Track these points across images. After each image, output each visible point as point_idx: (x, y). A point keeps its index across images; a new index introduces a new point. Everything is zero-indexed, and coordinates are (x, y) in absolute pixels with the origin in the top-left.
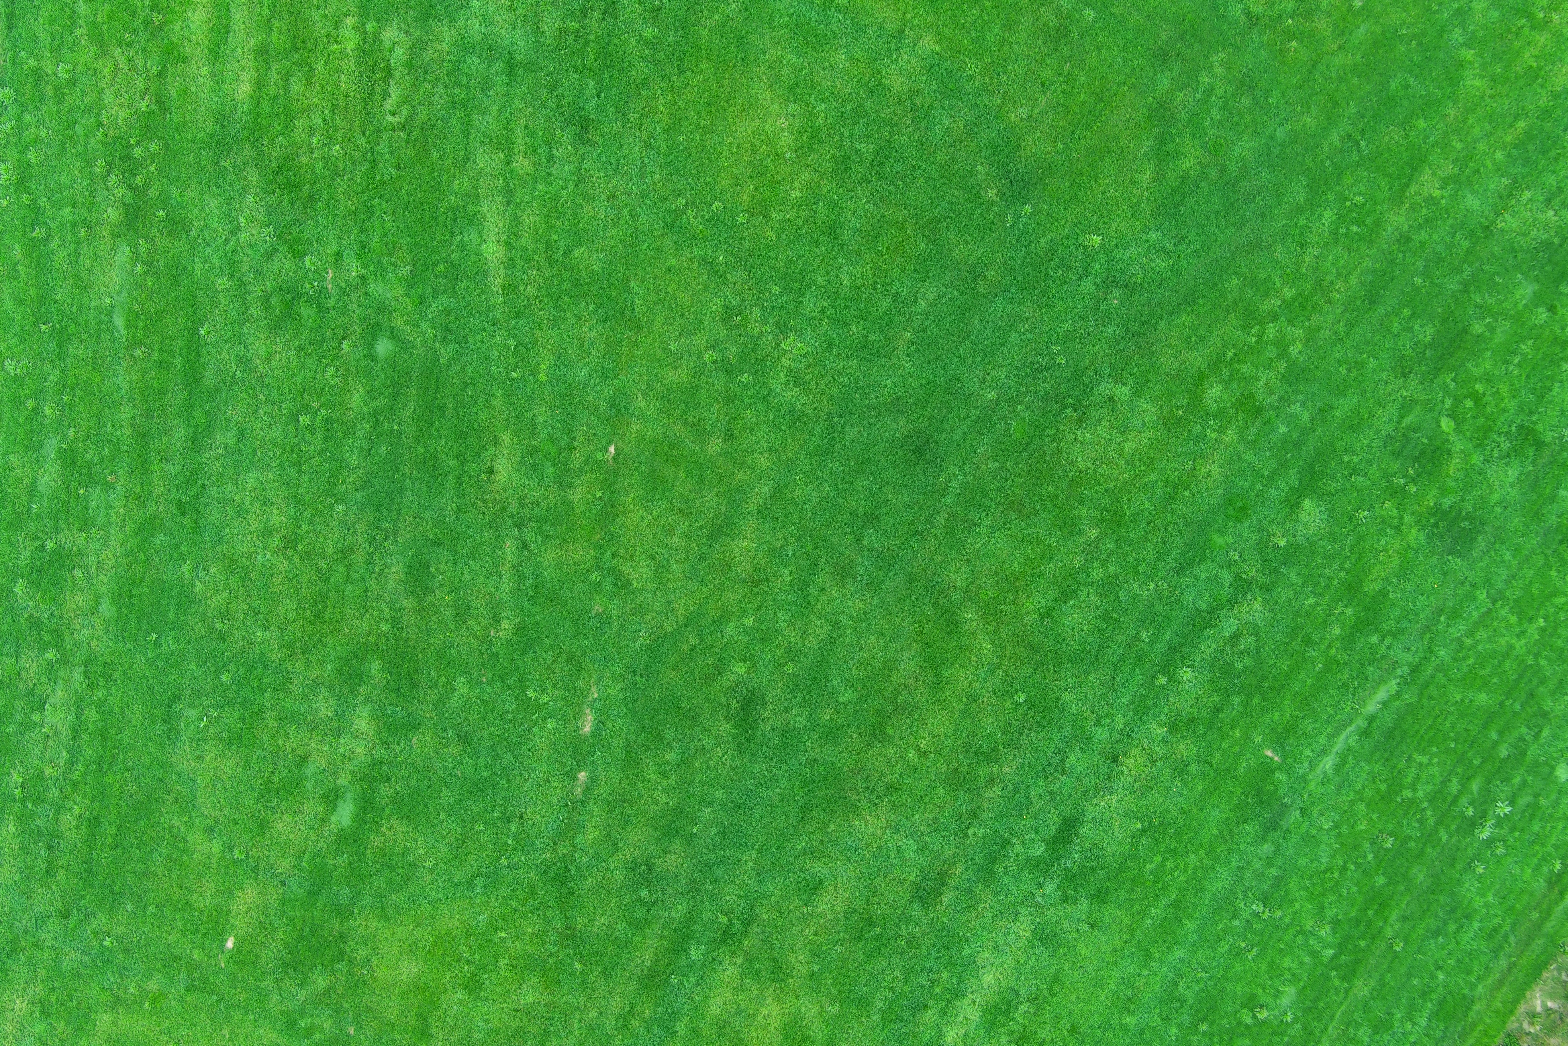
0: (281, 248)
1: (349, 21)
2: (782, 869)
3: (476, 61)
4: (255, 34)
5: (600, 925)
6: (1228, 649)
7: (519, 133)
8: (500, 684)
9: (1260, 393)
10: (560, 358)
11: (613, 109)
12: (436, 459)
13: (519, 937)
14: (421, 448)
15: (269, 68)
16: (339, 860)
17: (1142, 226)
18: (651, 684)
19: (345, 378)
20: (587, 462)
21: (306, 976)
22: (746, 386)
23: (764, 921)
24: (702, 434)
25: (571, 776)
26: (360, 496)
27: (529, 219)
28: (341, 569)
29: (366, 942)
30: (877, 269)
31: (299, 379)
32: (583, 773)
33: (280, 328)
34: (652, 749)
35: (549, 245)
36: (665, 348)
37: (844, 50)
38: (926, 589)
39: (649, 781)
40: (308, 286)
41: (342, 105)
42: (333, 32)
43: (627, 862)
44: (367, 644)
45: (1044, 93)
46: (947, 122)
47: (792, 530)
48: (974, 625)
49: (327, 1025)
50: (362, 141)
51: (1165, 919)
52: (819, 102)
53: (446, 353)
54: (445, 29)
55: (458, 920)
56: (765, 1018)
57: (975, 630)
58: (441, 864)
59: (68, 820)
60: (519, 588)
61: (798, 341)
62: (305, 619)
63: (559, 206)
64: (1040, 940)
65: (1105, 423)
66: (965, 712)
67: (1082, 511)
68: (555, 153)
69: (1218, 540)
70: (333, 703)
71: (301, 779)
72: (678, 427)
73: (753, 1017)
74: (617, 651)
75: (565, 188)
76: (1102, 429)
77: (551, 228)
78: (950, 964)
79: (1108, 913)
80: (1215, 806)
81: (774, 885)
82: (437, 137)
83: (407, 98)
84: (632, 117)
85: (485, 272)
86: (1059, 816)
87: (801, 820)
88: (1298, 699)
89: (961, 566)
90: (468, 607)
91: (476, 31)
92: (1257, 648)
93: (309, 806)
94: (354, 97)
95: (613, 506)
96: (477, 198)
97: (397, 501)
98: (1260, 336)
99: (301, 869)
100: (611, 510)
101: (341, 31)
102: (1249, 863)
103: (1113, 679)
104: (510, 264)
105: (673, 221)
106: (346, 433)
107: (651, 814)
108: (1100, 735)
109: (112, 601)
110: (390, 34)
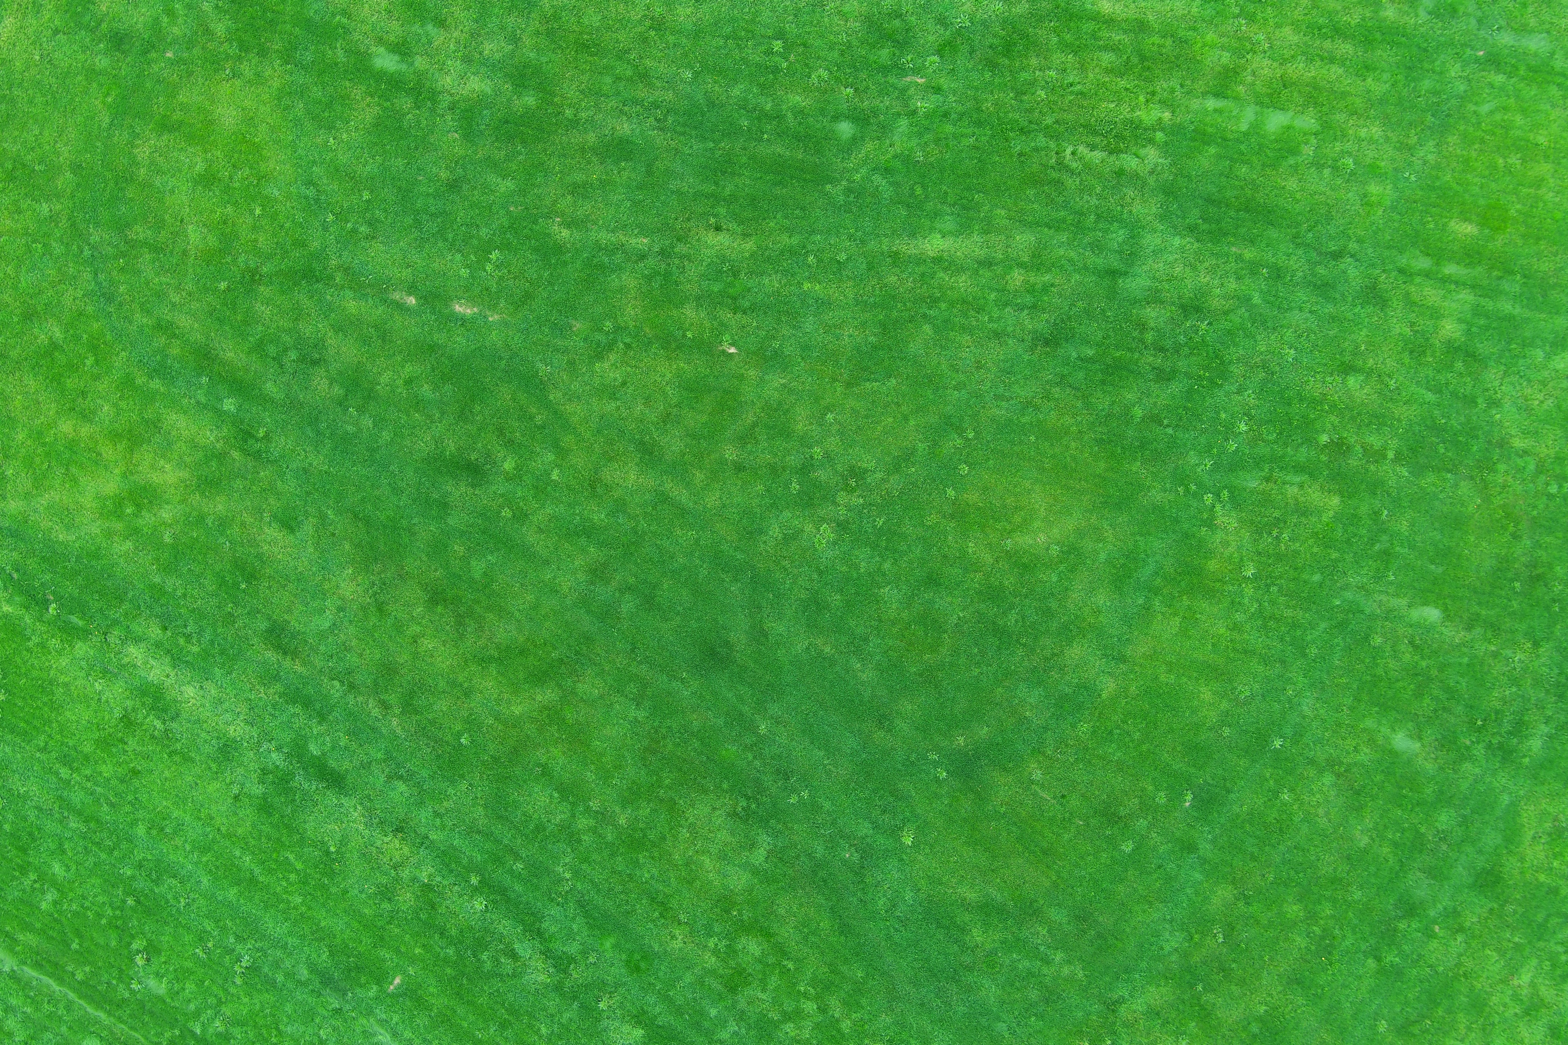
0: (948, 33)
1: (1167, 115)
2: (308, 493)
3: (1120, 239)
4: (1160, 21)
5: (263, 310)
6: (502, 946)
7: (1047, 278)
8: (506, 224)
9: (749, 992)
10: (824, 304)
11: (1066, 372)
12: (733, 174)
13: (254, 228)
14: (744, 160)
15: (1125, 32)
16: (340, 53)
17: (919, 886)
18: (499, 375)
19: (818, 89)
20: (722, 324)
21: (226, 12)
22: (787, 485)
23: (258, 473)
24: (744, 439)
25: (412, 289)
26: (700, 97)
27: (963, 282)
28: (629, 73)
29: (258, 75)
30: (894, 622)
31: (818, 43)
32: (414, 301)
33: (870, 27)
34: (434, 371)
35: (936, 300)
36: (828, 409)
37: (1108, 604)
38: (577, 653)
39: (403, 367)
40: (909, 59)
41: (1085, 103)
42: (1157, 98)
43: (323, 340)
44: (553, 94)
45: (1054, 798)
46: (1032, 700)
47: (643, 524)
48: (539, 698)
49: (176, 30)
50: (1049, 121)
51: (239, 870)
52: (1059, 576)
53: (836, 191)
54: (1154, 210)
55: (275, 169)
56: (162, 470)
57: (534, 699)
58: (331, 155)
60: (601, 249)
61: (828, 542)
62: (581, 33)
63: (972, 313)
64: (225, 745)
65: (729, 839)
66: (453, 684)
67: (645, 811)
68: (1026, 312)
69: (608, 943)
70: (497, 56)
71: (423, 21)
72: (750, 418)
73: (163, 456)
74: (534, 343)
75: (991, 320)
76: (723, 836)
77: (952, 304)
78: (206, 655)
79: (248, 814)
80: (348, 924)
81: (293, 485)
82: (1048, 196)
83: (1088, 167)
84: (1056, 391)
85: (913, 235)
86: (347, 770)
87: (356, 516)
88: (449, 1013)
89: (598, 689)
90: (585, 197)
91: (1151, 241)
92: (501, 975)
93: (395, 25)
94: (1092, 115)
95: (678, 347)
96: (986, 232)
97: (693, 133)
98: (805, 995)
99: (334, 15)
100: (673, 346)
101: (1157, 106)
102: (290, 954)
103: (479, 832)
104: (920, 260)
105: (951, 425)
106: (762, 86)
107: (369, 366)
108: (424, 816)
110: (1152, 154)
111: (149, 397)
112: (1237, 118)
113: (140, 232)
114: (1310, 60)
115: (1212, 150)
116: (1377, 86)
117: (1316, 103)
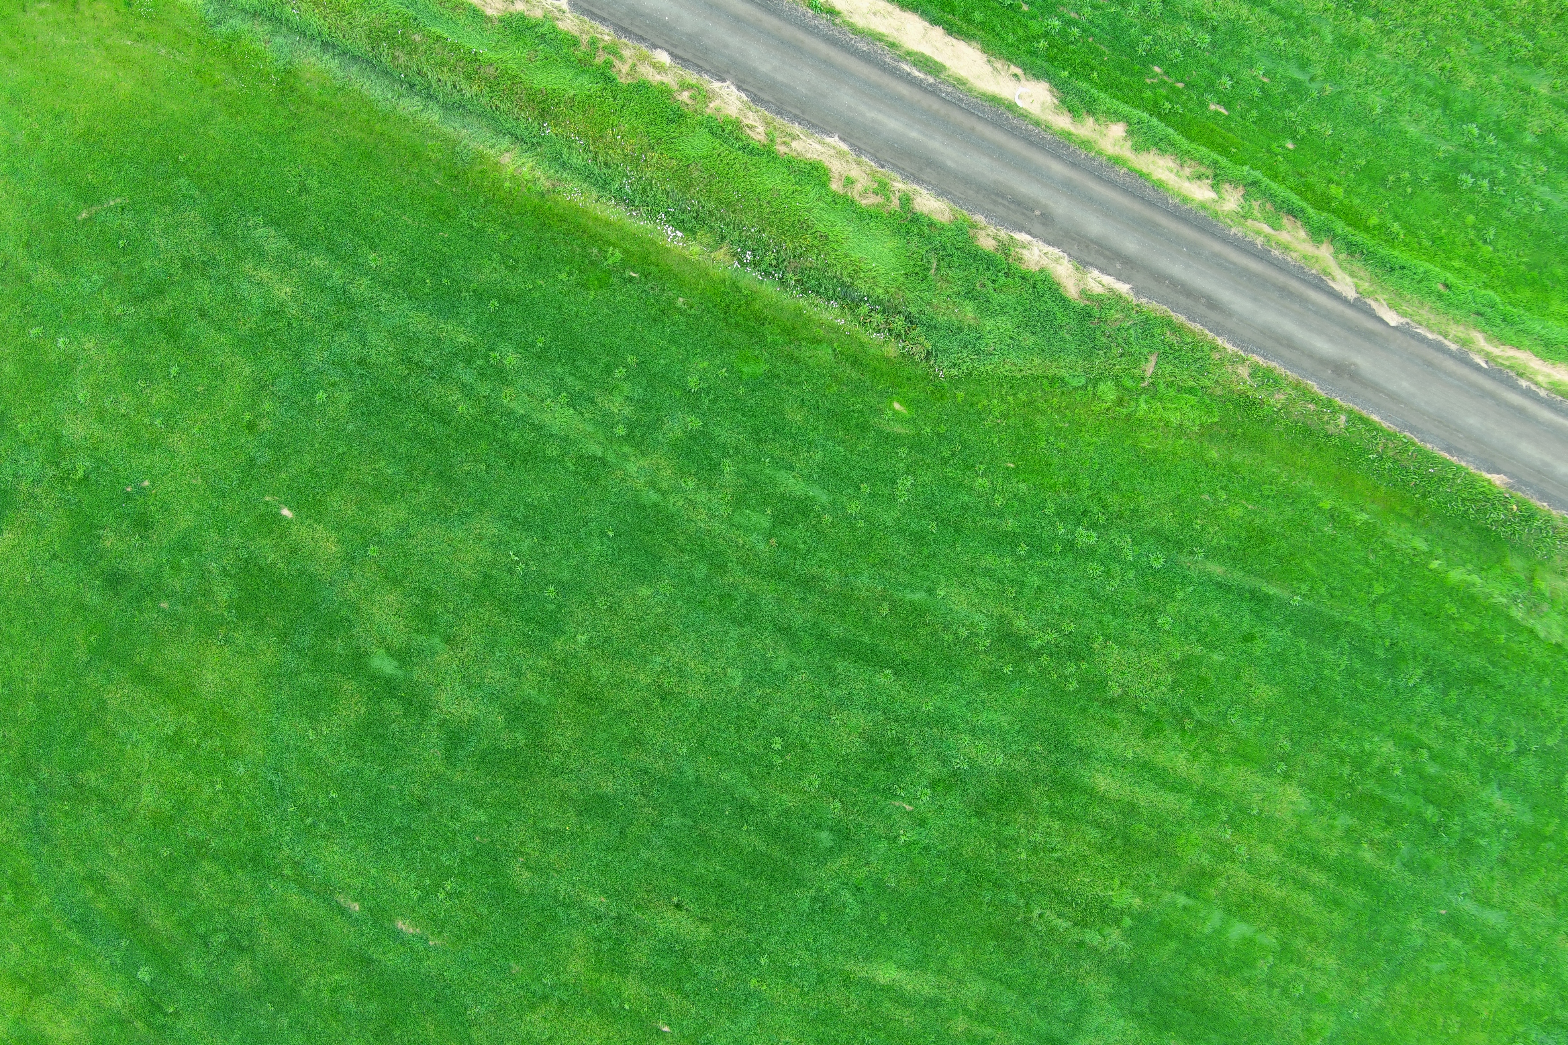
0: (945, 771)
1: (1137, 902)
3: (1067, 1010)
4: (1150, 810)
5: (201, 885)
7: (988, 1031)
8: (469, 854)
10: (768, 1006)
12: (705, 857)
13: (213, 801)
14: (720, 845)
15: (1115, 813)
16: (340, 646)
19: (806, 793)
20: (661, 1002)
21: (232, 577)
25: (360, 897)
26: (690, 774)
27: (907, 1017)
29: (250, 647)
31: (818, 748)
32: (358, 909)
33: (870, 746)
34: (362, 985)
35: (877, 1028)
39: (331, 973)
40: (902, 786)
41: (1062, 871)
42: (1131, 883)
43: (256, 929)
44: (545, 738)
49: (177, 583)
50: (1023, 878)
53: (803, 897)
54: (1106, 988)
55: (247, 746)
56: (59, 1023)
59: (455, 395)
60: (557, 901)
62: (586, 684)
70: (498, 686)
71: (431, 633)
73: (63, 1010)
74: (469, 979)
82: (1008, 951)
83: (1052, 931)
85: (868, 958)
90: (554, 846)
91: (1095, 1018)
93: (402, 632)
94: (1066, 884)
95: (612, 1016)
96: (939, 972)
97: (675, 806)
99: (342, 606)
100: (609, 1013)
101: (1130, 891)
104: (870, 985)
106: (753, 778)
107: (297, 965)
109: (656, 505)
110: (1114, 934)
111: (63, 947)
112: (1204, 920)
113: (93, 778)
114: (1283, 881)
115: (1173, 945)
116: (1339, 922)
117: (1279, 923)
